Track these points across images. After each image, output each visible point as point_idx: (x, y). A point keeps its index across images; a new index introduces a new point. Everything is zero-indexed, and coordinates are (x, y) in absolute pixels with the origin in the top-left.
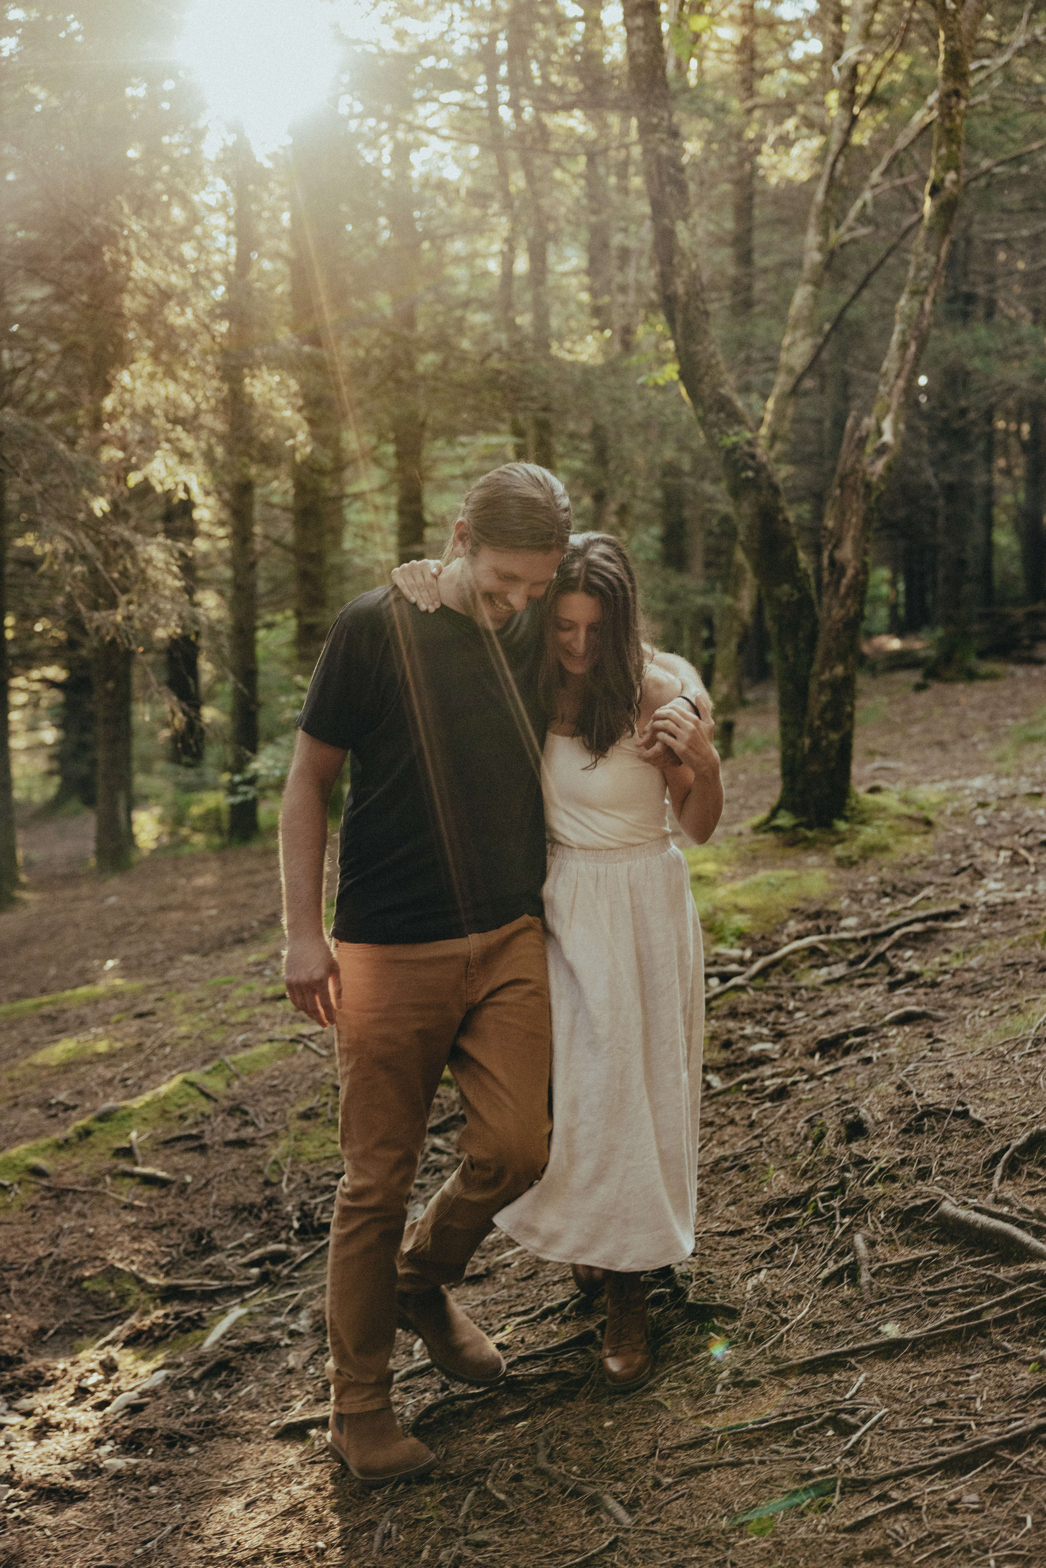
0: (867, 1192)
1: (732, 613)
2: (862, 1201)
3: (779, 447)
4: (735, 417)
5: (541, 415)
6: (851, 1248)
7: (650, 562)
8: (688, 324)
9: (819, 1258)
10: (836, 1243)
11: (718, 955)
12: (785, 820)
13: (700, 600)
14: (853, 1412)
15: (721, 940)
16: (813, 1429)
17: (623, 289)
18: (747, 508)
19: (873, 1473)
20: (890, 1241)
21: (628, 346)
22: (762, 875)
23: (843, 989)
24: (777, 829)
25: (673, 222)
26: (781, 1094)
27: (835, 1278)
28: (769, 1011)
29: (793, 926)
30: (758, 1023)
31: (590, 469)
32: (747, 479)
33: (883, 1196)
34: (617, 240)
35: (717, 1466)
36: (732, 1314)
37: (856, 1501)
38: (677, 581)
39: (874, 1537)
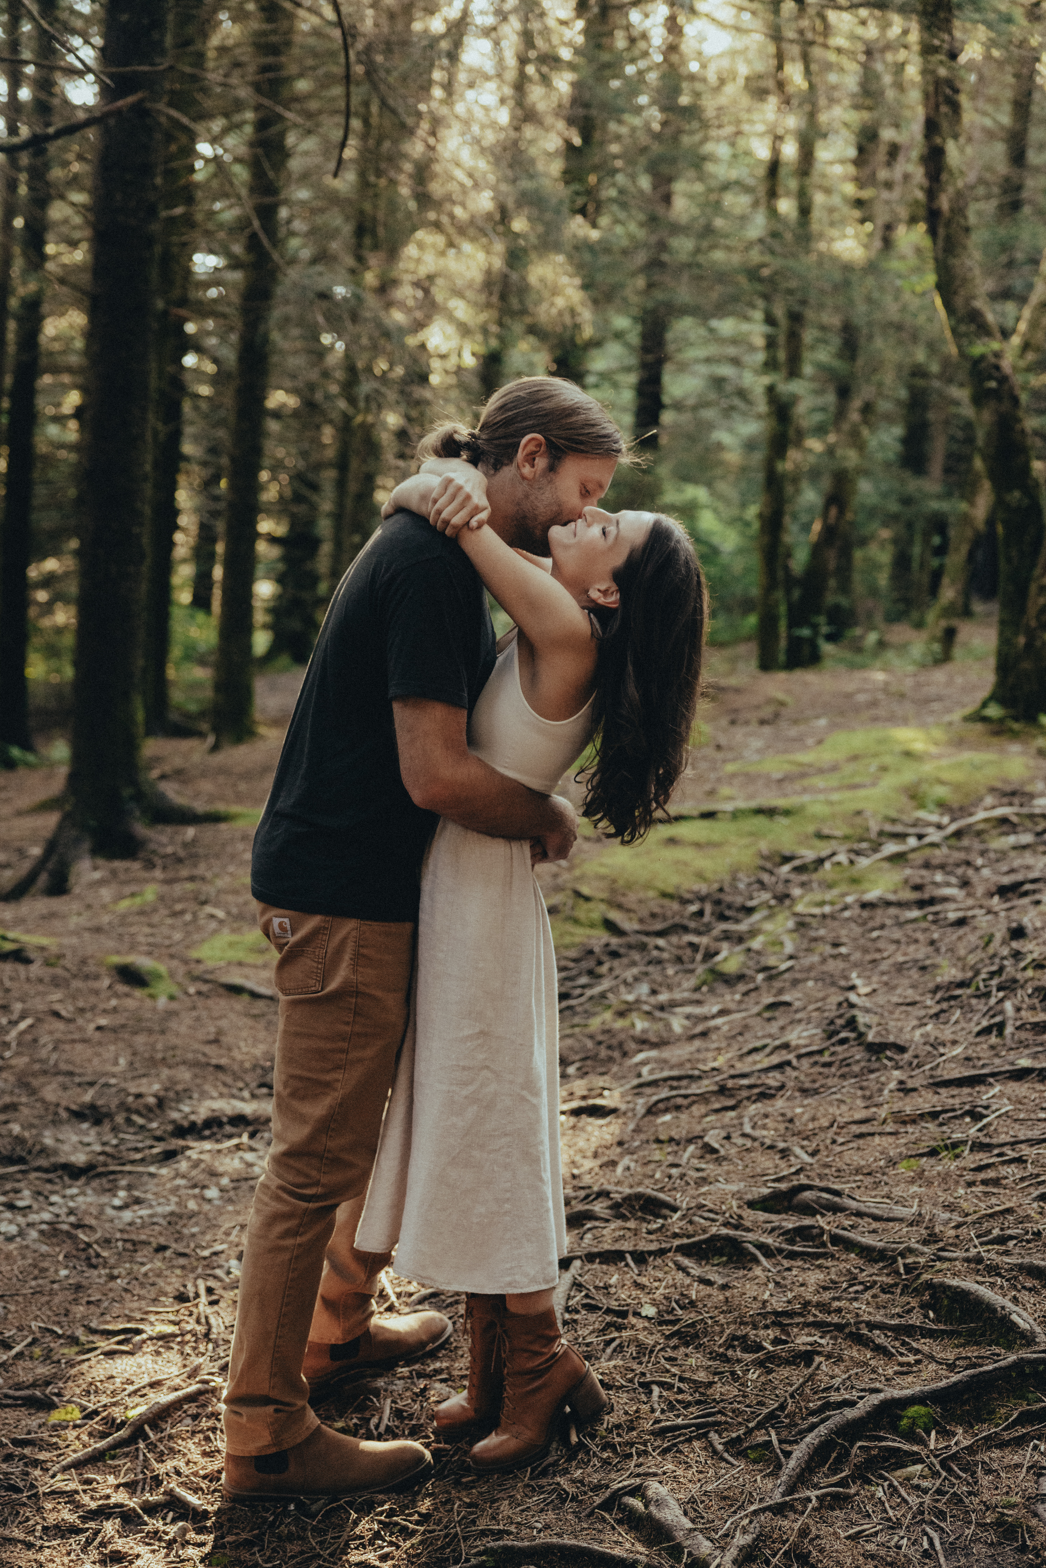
0: (1019, 976)
1: (966, 519)
2: (1015, 981)
3: (1030, 356)
4: (984, 330)
5: (797, 308)
6: (1002, 1012)
7: (888, 465)
8: (948, 238)
9: (975, 1019)
10: (990, 1009)
11: (918, 819)
12: (994, 711)
13: (935, 505)
14: (987, 1107)
15: (922, 806)
16: (955, 1117)
17: (888, 185)
18: (987, 416)
19: (994, 1141)
20: (1033, 1008)
21: (887, 243)
22: (967, 756)
23: (1028, 854)
24: (985, 719)
25: (944, 140)
26: (961, 922)
27: (986, 1031)
28: (958, 865)
29: (989, 800)
30: (948, 873)
31: (836, 363)
32: (990, 390)
33: (1032, 979)
34: (887, 134)
35: (880, 1134)
36: (902, 1049)
37: (981, 1155)
38: (914, 485)
39: (991, 1174)
